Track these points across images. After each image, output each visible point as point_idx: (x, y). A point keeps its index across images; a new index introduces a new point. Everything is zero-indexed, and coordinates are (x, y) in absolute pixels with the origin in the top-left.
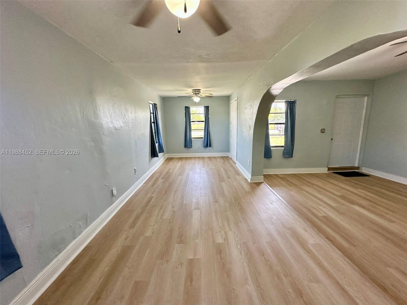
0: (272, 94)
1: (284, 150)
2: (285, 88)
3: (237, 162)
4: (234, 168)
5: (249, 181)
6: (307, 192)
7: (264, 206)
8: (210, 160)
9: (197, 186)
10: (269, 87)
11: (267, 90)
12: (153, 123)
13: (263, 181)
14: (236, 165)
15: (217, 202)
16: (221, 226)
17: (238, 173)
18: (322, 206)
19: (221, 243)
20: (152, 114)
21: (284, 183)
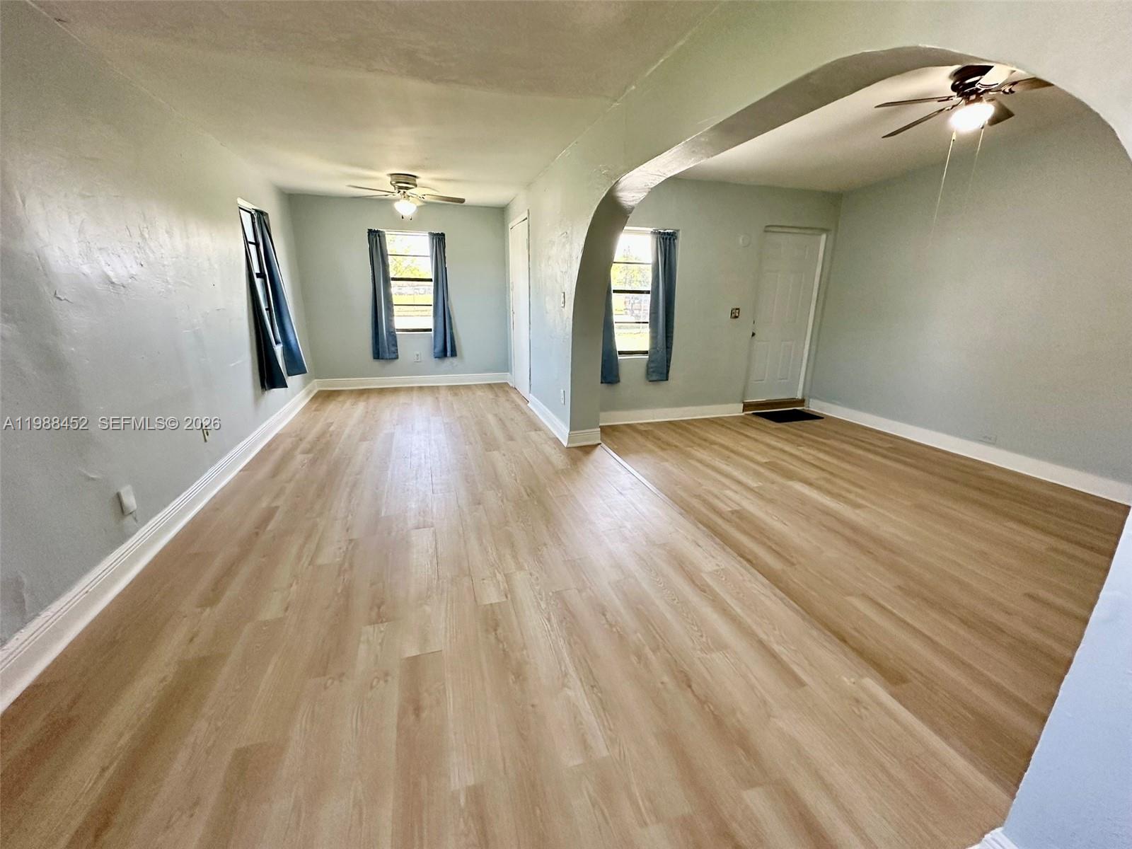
0: (620, 203)
1: (650, 361)
2: (651, 189)
3: (531, 397)
4: (523, 413)
5: (565, 444)
6: (700, 461)
7: (604, 500)
8: (456, 394)
9: (420, 466)
10: (614, 182)
11: (609, 191)
12: (258, 275)
13: (600, 442)
14: (528, 405)
15: (479, 504)
16: (494, 562)
17: (535, 426)
18: (730, 489)
19: (495, 603)
20: (252, 248)
21: (650, 445)
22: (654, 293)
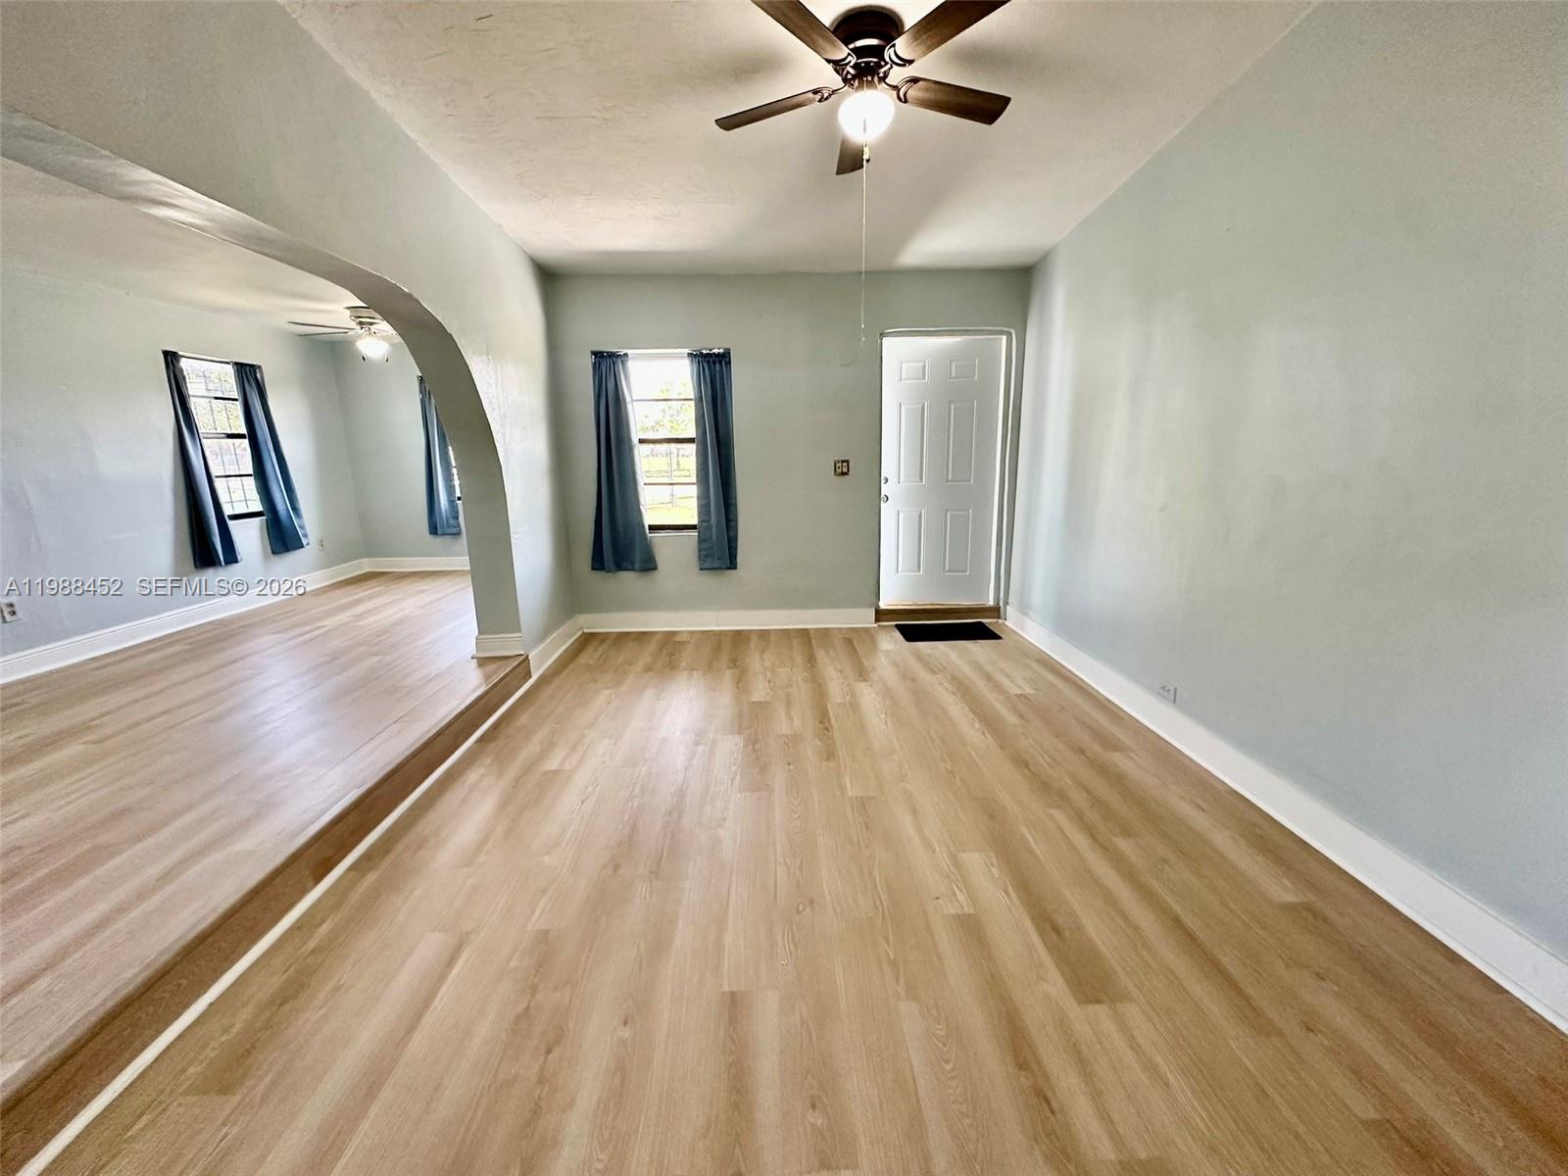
1: (701, 539)
22: (700, 441)
